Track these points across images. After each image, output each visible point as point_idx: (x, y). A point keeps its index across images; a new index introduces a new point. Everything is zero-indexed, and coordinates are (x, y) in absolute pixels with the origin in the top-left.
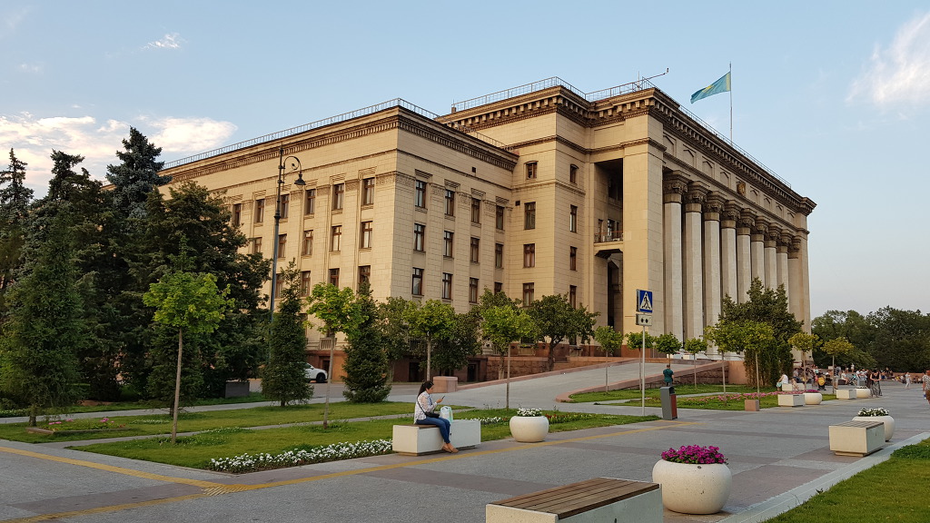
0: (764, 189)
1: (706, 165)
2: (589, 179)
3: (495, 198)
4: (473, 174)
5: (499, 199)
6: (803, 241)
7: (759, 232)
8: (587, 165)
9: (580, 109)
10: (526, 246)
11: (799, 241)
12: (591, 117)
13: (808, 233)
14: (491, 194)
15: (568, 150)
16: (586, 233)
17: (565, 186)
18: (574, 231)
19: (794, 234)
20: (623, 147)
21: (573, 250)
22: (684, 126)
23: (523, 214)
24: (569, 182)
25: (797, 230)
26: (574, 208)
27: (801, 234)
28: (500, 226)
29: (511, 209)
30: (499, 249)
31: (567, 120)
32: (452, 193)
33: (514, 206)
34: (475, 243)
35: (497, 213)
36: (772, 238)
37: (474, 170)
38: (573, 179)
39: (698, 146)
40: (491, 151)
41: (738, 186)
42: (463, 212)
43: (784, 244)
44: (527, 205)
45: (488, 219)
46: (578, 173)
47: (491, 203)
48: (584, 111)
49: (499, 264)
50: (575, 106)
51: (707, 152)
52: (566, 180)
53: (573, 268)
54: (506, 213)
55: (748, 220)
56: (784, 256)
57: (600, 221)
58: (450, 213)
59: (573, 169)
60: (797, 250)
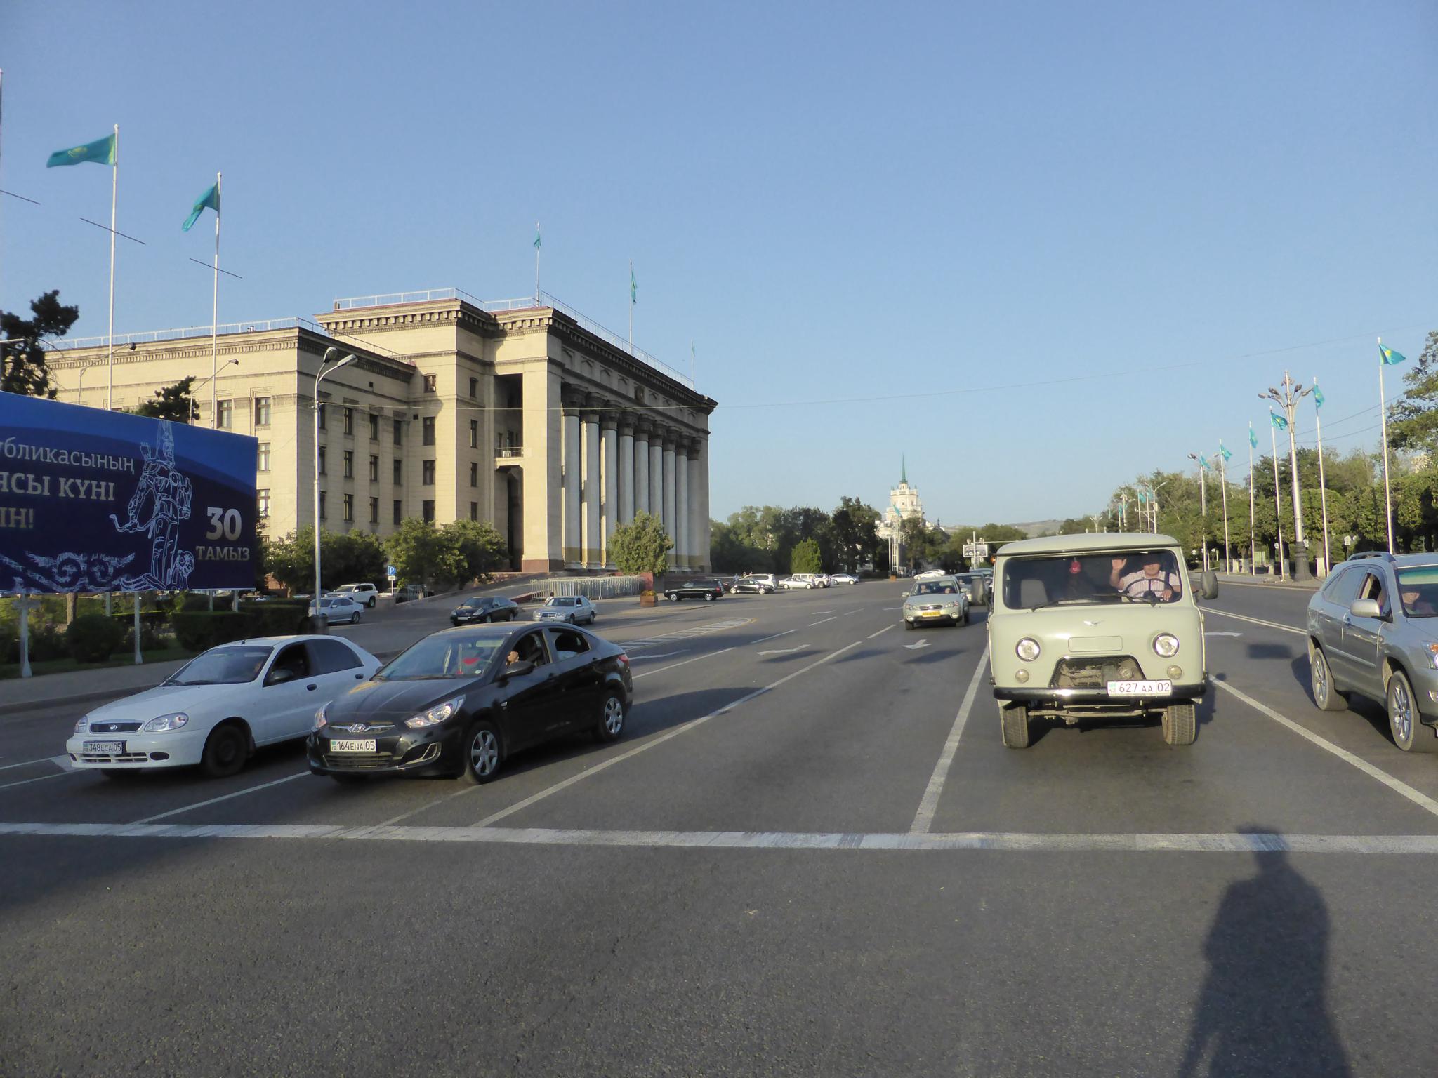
0: (663, 391)
1: (605, 375)
2: (489, 394)
3: (392, 412)
4: (370, 389)
5: (396, 413)
6: (704, 442)
7: (658, 437)
8: (486, 378)
9: (479, 321)
10: (425, 462)
11: (700, 442)
12: (490, 328)
13: (709, 433)
14: (389, 408)
15: (468, 364)
16: (486, 448)
17: (466, 402)
18: (475, 446)
19: (695, 434)
20: (523, 362)
21: (474, 467)
22: (582, 339)
23: (421, 428)
24: (469, 397)
25: (698, 430)
26: (474, 423)
27: (701, 434)
28: (397, 441)
29: (408, 423)
30: (398, 464)
31: (467, 332)
32: (350, 410)
33: (412, 419)
34: (374, 461)
35: (395, 428)
36: (671, 442)
37: (371, 385)
38: (473, 393)
39: (597, 357)
40: (388, 364)
41: (636, 392)
42: (363, 431)
43: (683, 446)
44: (425, 419)
45: (387, 438)
46: (478, 386)
47: (389, 418)
48: (483, 323)
49: (397, 480)
50: (474, 318)
51: (605, 361)
52: (467, 395)
53: (474, 484)
54: (404, 427)
55: (646, 426)
56: (684, 459)
57: (500, 435)
58: (349, 432)
59: (473, 382)
60: (698, 451)
